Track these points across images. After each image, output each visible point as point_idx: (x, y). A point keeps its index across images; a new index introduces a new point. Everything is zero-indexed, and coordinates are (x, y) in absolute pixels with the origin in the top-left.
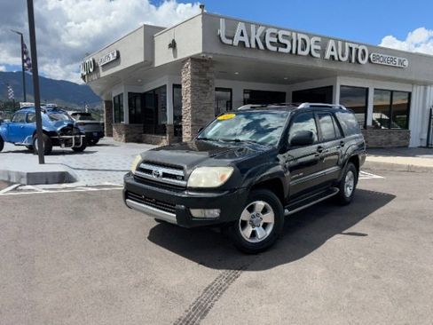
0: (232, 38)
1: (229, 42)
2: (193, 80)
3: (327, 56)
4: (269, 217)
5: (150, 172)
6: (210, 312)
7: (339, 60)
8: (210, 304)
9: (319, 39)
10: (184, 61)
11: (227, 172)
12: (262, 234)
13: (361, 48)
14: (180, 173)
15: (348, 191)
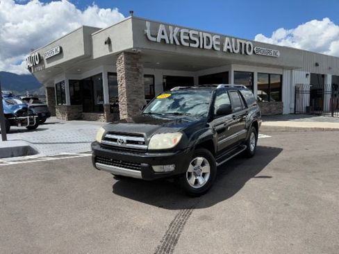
0: (156, 37)
1: (154, 39)
2: (126, 69)
3: (225, 50)
4: (207, 169)
5: (115, 140)
6: (179, 240)
7: (233, 52)
8: (177, 235)
9: (218, 37)
10: (118, 54)
11: (178, 137)
12: (202, 181)
13: (247, 43)
14: (142, 139)
15: (252, 147)
